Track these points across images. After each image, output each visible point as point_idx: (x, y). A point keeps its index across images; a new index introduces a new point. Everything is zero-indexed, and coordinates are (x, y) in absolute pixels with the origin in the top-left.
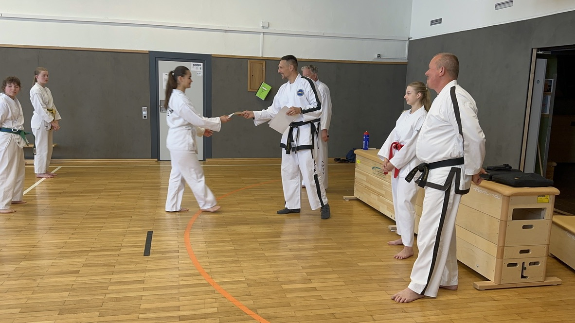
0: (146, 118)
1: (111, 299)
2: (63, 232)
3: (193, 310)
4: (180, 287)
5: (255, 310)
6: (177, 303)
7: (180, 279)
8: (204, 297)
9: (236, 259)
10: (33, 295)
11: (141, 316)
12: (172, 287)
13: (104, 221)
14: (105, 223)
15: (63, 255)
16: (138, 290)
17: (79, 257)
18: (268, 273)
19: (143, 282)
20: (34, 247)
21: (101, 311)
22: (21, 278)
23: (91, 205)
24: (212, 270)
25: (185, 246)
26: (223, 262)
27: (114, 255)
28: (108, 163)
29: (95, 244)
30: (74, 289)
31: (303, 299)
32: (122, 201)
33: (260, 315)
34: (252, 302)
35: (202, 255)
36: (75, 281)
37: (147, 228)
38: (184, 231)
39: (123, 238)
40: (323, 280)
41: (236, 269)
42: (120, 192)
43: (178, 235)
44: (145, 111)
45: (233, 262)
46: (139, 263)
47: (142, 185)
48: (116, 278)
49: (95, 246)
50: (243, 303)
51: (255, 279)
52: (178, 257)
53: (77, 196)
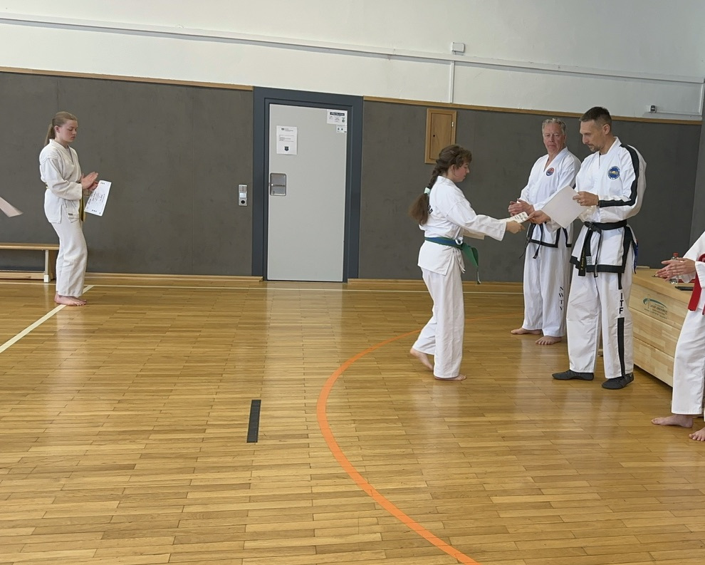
0: (245, 204)
1: (194, 516)
2: (102, 398)
3: (341, 536)
4: (313, 496)
5: (446, 538)
6: (309, 524)
7: (314, 482)
8: (357, 514)
9: (409, 451)
10: (54, 505)
11: (248, 544)
12: (299, 497)
13: (174, 381)
14: (175, 384)
15: (102, 437)
16: (240, 500)
17: (133, 441)
18: (467, 476)
19: (248, 486)
20: (52, 422)
21: (177, 534)
22: (30, 476)
23: (150, 352)
24: (369, 469)
25: (318, 428)
26: (389, 456)
27: (194, 440)
28: (175, 281)
29: (159, 420)
30: (127, 497)
31: (529, 522)
32: (203, 348)
33: (457, 547)
34: (440, 525)
35: (350, 444)
36: (128, 482)
37: (250, 395)
38: (316, 401)
39: (208, 411)
40: (561, 490)
41: (408, 468)
42: (200, 331)
43: (306, 408)
44: (243, 191)
45: (404, 456)
46: (239, 455)
47: (237, 320)
48: (200, 478)
49: (160, 424)
50: (426, 525)
51: (445, 487)
52: (308, 446)
53: (124, 337)
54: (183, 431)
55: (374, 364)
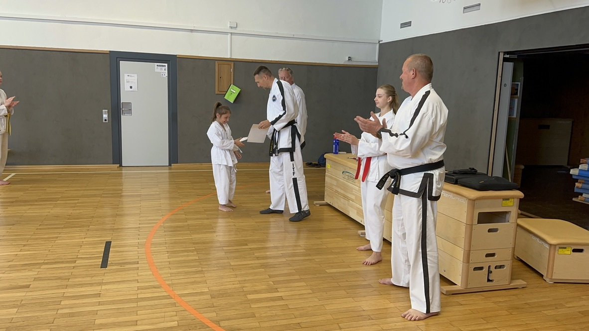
0: (107, 121)
1: (63, 315)
2: (14, 244)
3: (152, 324)
4: (138, 300)
5: (217, 322)
6: (135, 318)
7: (139, 291)
8: (164, 310)
9: (200, 269)
12: (130, 301)
13: (59, 231)
14: (60, 233)
15: (12, 269)
16: (93, 304)
17: (31, 270)
18: (234, 283)
19: (99, 295)
21: (52, 327)
23: (46, 214)
24: (174, 282)
25: (145, 257)
26: (187, 273)
27: (68, 268)
28: (66, 169)
29: (48, 256)
30: (23, 305)
31: (269, 309)
32: (80, 210)
33: (223, 328)
34: (214, 314)
35: (164, 266)
36: (25, 296)
37: (105, 239)
38: (145, 240)
39: (79, 249)
40: (289, 288)
41: (199, 280)
42: (78, 200)
43: (139, 245)
44: (105, 113)
45: (197, 272)
46: (95, 276)
47: (101, 192)
48: (70, 291)
49: (49, 258)
50: (205, 315)
51: (219, 290)
52: (138, 269)
53: (31, 205)
54: (62, 262)
55: (184, 216)
